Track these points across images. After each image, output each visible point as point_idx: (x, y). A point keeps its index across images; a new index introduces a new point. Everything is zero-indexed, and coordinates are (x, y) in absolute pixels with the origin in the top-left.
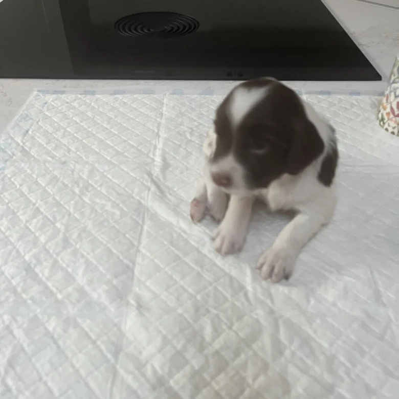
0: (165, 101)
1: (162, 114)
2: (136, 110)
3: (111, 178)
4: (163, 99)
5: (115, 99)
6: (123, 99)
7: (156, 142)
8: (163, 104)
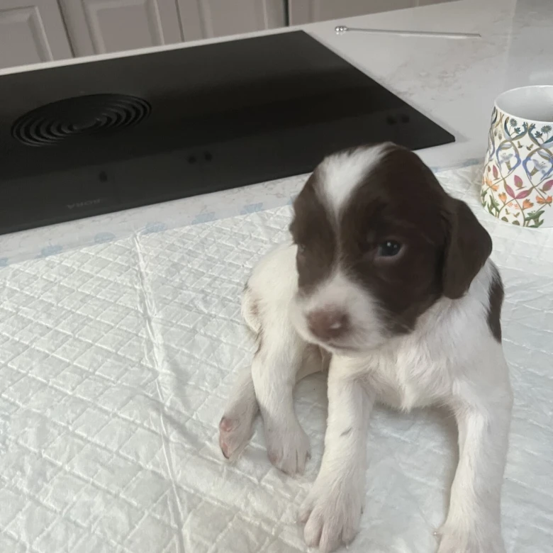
0: (139, 248)
1: (141, 274)
2: (92, 277)
3: (85, 435)
4: (134, 246)
5: (47, 265)
6: (62, 262)
7: (148, 334)
8: (136, 254)
